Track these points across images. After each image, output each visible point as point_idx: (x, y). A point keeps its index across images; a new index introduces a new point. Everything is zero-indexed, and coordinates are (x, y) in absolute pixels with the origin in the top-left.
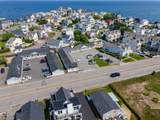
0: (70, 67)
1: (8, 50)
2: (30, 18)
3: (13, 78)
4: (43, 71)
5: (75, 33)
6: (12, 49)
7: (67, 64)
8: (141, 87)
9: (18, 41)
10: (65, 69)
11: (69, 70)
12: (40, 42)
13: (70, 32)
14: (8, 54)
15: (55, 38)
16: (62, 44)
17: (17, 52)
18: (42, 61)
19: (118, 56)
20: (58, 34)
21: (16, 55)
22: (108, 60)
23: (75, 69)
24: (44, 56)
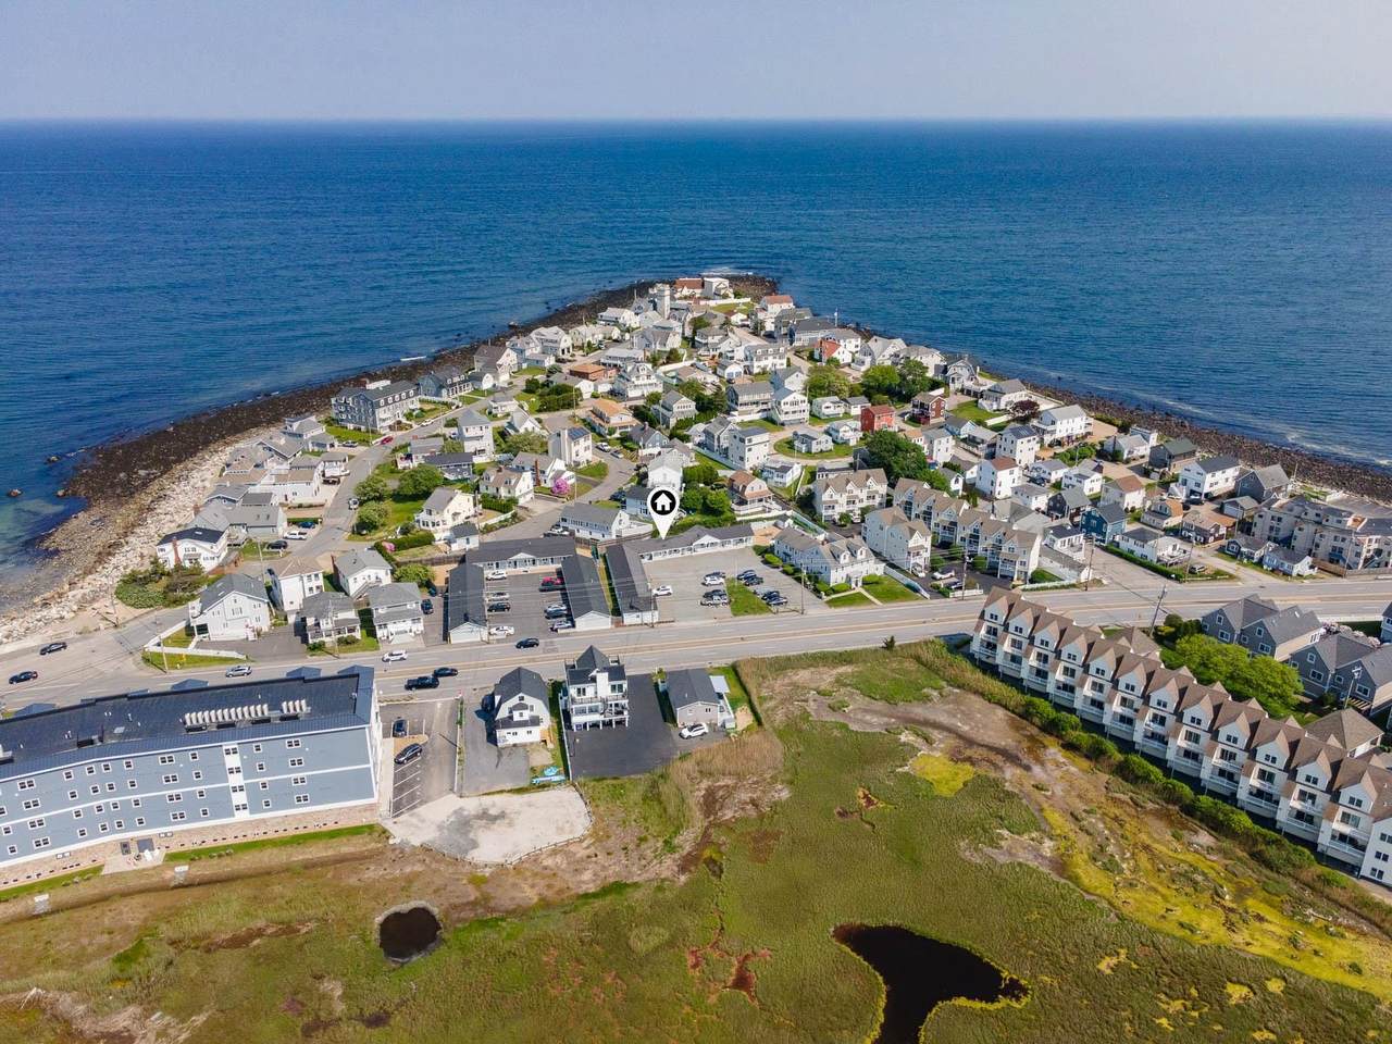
0: (632, 608)
1: (428, 540)
2: (492, 367)
3: (467, 626)
4: (550, 616)
5: (688, 479)
6: (440, 535)
7: (624, 598)
8: (827, 677)
9: (462, 505)
10: (617, 612)
11: (629, 618)
12: (541, 508)
13: (667, 475)
14: (428, 552)
15: (602, 493)
16: (623, 524)
17: (458, 547)
18: (547, 586)
19: (816, 583)
20: (620, 472)
21: (462, 560)
22: (771, 597)
23: (648, 617)
24: (552, 567)
